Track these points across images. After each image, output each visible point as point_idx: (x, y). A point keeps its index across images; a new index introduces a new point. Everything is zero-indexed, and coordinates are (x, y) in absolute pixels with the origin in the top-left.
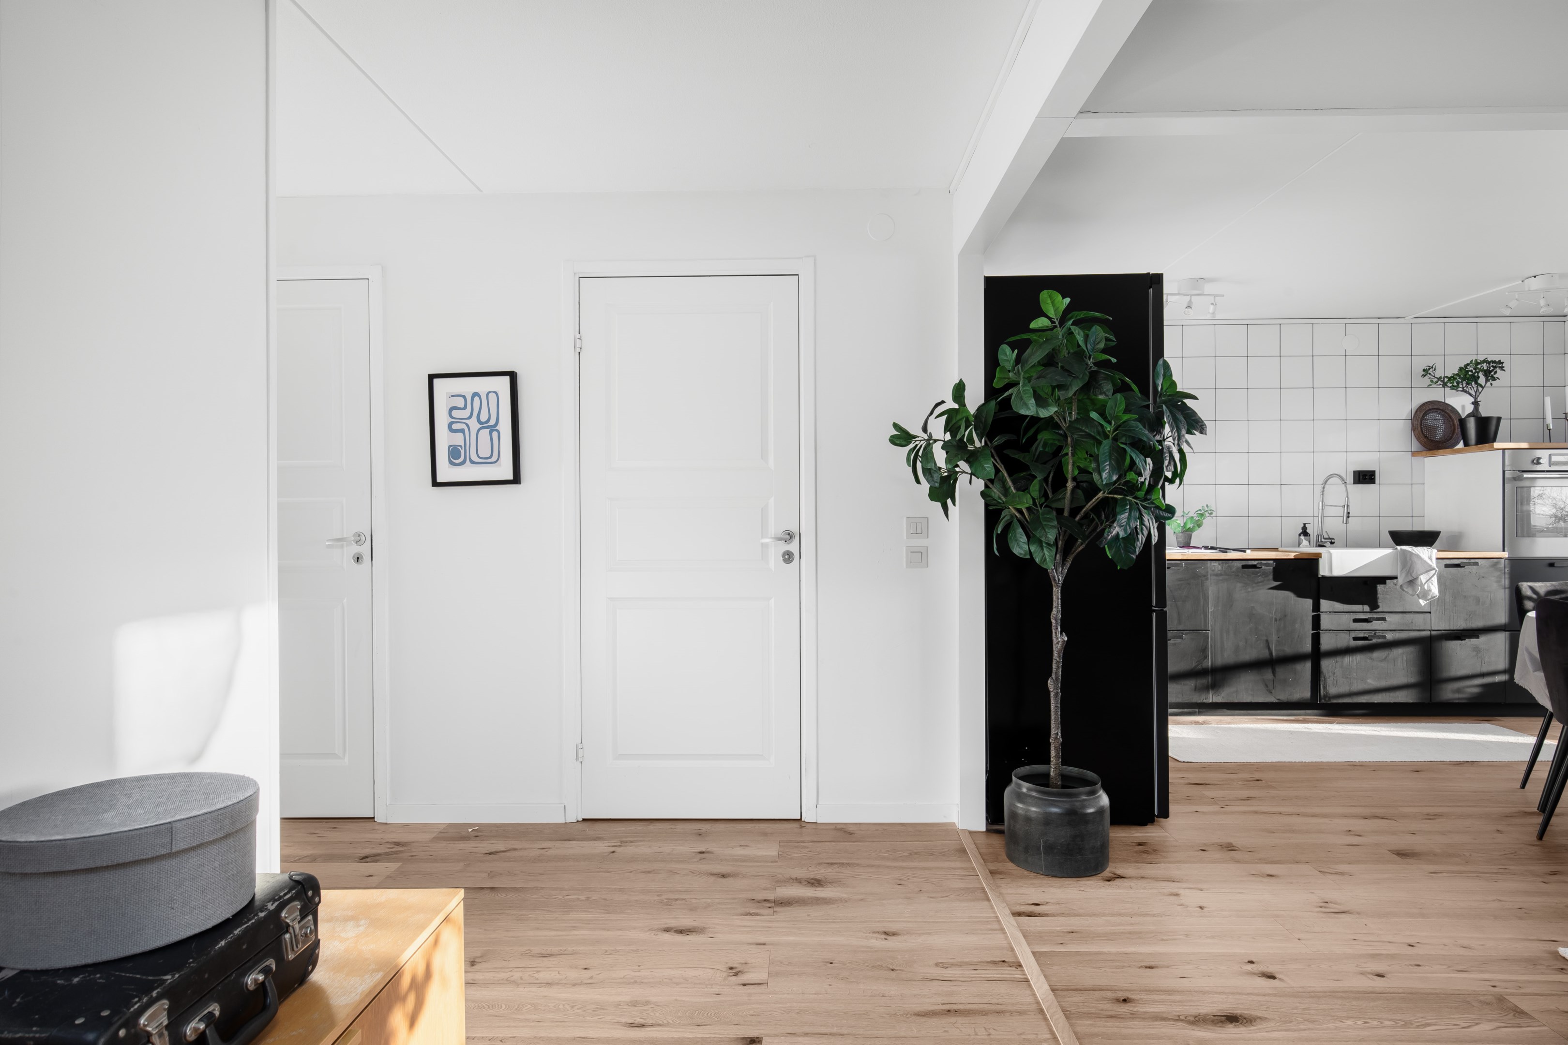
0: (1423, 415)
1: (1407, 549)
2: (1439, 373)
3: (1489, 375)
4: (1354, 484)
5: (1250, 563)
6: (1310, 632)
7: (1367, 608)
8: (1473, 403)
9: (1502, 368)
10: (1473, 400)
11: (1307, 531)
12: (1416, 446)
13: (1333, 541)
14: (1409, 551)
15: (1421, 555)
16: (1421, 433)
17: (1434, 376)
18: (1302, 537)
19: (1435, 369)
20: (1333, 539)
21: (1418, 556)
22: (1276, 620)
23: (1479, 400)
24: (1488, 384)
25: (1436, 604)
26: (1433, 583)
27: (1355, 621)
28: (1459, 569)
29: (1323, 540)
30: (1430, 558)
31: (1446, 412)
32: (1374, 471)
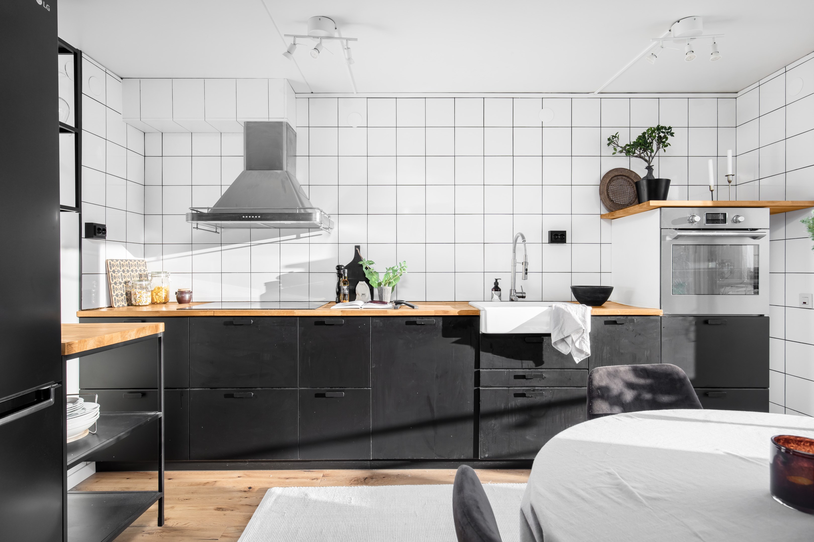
0: (610, 180)
1: (561, 307)
3: (662, 141)
4: (548, 243)
6: (471, 388)
7: (531, 363)
8: (647, 168)
9: (672, 134)
10: (646, 164)
11: (499, 286)
12: (604, 210)
13: (524, 295)
14: (563, 309)
15: (573, 314)
16: (606, 196)
17: (618, 145)
18: (493, 292)
19: (618, 138)
20: (525, 293)
21: (569, 314)
22: (437, 377)
23: (651, 165)
24: (661, 150)
25: (593, 361)
26: (586, 342)
27: (516, 377)
28: (616, 325)
29: (515, 294)
30: (584, 316)
31: (630, 179)
32: (565, 232)
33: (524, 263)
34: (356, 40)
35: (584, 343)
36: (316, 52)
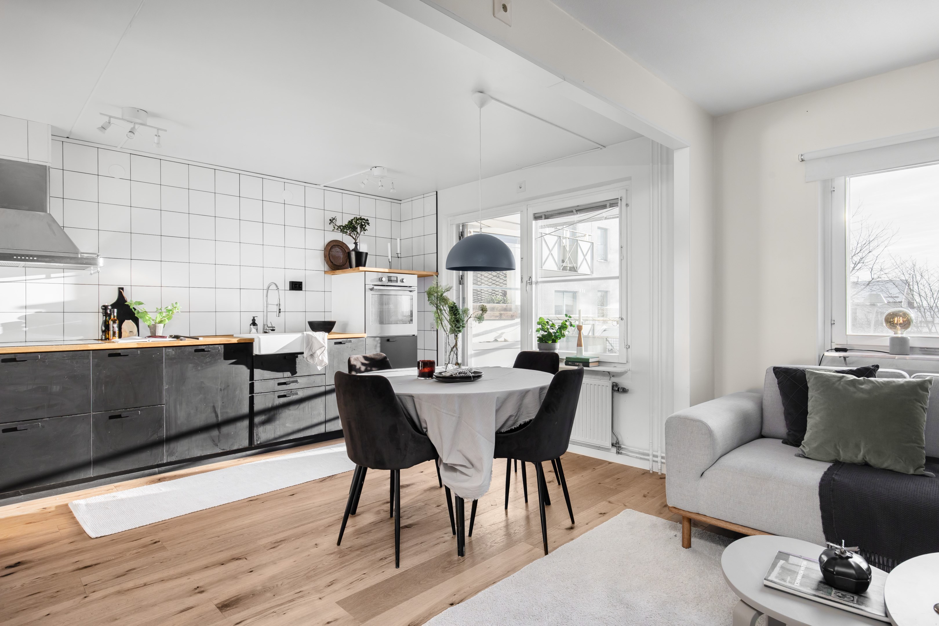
0: (331, 248)
2: (339, 223)
3: (363, 228)
4: (290, 290)
5: (200, 348)
6: (247, 395)
7: (288, 374)
8: (354, 243)
9: (368, 224)
10: (354, 241)
11: (256, 322)
12: (327, 268)
13: (274, 329)
14: (311, 335)
15: (318, 337)
16: (329, 259)
17: (336, 225)
18: (252, 326)
19: (336, 220)
20: (274, 327)
21: (316, 338)
22: (221, 390)
23: (357, 242)
24: (362, 233)
25: (328, 368)
26: (325, 356)
27: (279, 384)
28: (341, 345)
29: (267, 328)
30: (324, 339)
31: (343, 248)
32: (302, 282)
33: (278, 305)
34: (166, 131)
35: (324, 356)
36: (131, 134)
